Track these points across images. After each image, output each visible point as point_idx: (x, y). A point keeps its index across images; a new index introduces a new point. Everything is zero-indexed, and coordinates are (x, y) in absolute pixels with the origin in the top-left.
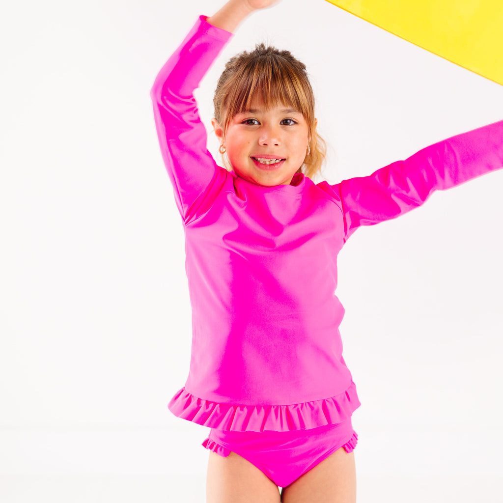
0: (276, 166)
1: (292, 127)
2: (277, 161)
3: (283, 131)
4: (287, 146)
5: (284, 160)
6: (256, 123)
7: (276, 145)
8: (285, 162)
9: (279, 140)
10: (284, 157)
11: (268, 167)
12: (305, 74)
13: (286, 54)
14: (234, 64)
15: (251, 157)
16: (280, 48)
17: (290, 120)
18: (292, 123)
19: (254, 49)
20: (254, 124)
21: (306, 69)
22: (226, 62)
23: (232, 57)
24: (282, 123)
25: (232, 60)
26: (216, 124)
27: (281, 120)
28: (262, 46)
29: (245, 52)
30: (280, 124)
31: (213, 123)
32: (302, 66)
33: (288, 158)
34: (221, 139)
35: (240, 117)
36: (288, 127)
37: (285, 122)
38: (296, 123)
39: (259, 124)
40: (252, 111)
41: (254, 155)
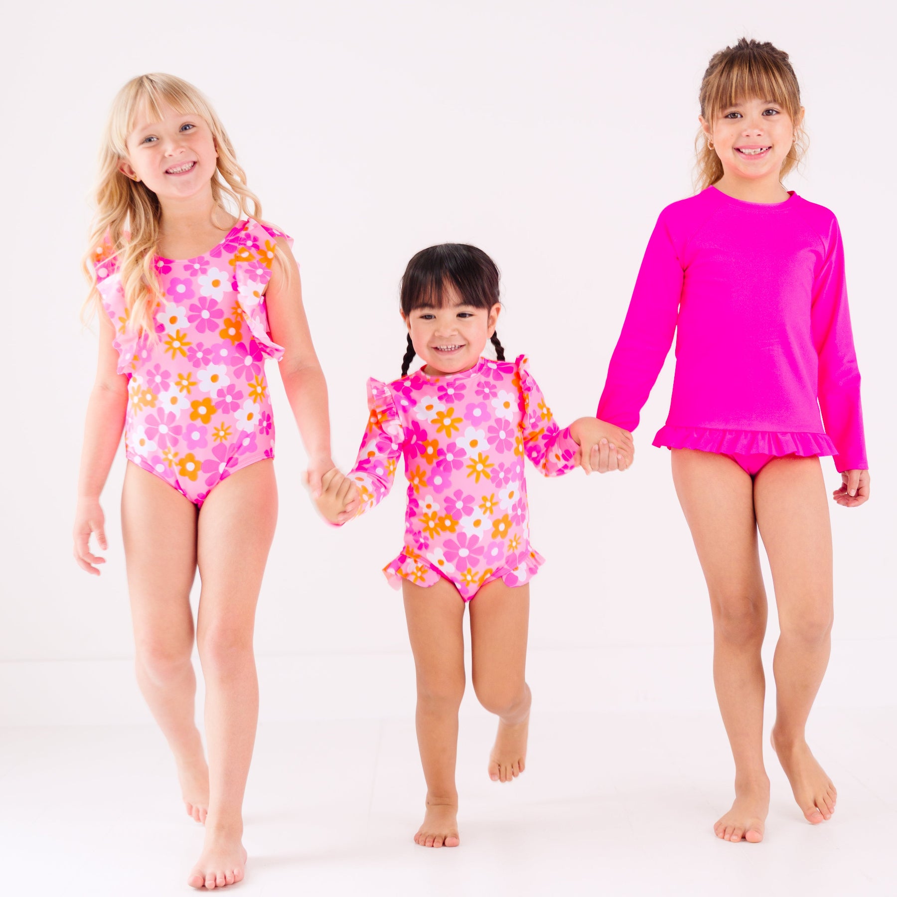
0: (762, 155)
1: (775, 117)
3: (765, 121)
4: (770, 135)
5: (770, 148)
6: (739, 116)
7: (759, 135)
8: (771, 150)
9: (762, 130)
10: (769, 145)
13: (768, 45)
15: (735, 149)
17: (772, 110)
18: (774, 113)
19: (736, 43)
24: (765, 114)
25: (715, 56)
26: (703, 120)
27: (763, 111)
28: (744, 40)
29: (728, 47)
30: (763, 114)
31: (700, 119)
32: (784, 56)
33: (773, 145)
34: (709, 134)
36: (771, 117)
37: (768, 112)
38: (778, 113)
39: (742, 116)
40: (736, 105)
41: (737, 146)
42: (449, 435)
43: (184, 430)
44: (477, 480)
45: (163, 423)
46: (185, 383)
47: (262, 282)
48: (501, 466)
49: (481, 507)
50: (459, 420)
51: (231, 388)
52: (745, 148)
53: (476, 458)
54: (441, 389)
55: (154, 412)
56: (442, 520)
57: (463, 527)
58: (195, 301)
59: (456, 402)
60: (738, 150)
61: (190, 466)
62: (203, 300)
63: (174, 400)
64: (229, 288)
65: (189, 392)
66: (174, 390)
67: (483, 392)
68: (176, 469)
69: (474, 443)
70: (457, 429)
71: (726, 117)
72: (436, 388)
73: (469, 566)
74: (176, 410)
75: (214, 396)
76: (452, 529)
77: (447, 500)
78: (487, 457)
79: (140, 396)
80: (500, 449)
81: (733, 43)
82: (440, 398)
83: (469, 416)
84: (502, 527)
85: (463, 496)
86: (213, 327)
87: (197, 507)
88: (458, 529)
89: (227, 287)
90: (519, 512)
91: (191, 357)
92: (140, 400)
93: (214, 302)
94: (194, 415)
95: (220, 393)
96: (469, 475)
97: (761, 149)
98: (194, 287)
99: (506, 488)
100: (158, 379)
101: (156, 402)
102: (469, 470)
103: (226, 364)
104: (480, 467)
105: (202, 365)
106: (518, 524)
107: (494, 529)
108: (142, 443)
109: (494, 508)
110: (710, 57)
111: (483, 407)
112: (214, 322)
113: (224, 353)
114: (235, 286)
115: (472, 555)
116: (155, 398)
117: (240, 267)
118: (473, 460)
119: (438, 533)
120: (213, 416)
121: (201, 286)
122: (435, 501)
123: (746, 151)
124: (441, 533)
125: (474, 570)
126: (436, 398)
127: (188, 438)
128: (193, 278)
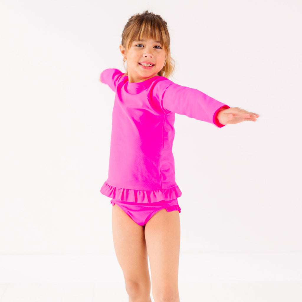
1: (159, 50)
2: (151, 65)
3: (154, 51)
4: (155, 58)
6: (142, 46)
7: (151, 57)
8: (154, 66)
9: (153, 55)
10: (154, 63)
11: (147, 68)
12: (166, 27)
13: (158, 16)
14: (133, 19)
15: (138, 62)
16: (156, 13)
17: (158, 46)
18: (159, 48)
19: (143, 13)
20: (141, 47)
21: (167, 24)
22: (129, 18)
23: (132, 15)
27: (154, 46)
28: (147, 12)
30: (154, 48)
33: (156, 64)
34: (124, 55)
35: (135, 43)
36: (157, 49)
37: (156, 47)
38: (161, 48)
39: (144, 47)
40: (142, 40)
41: (140, 62)
52: (143, 62)
60: (140, 64)
97: (151, 64)
123: (143, 64)
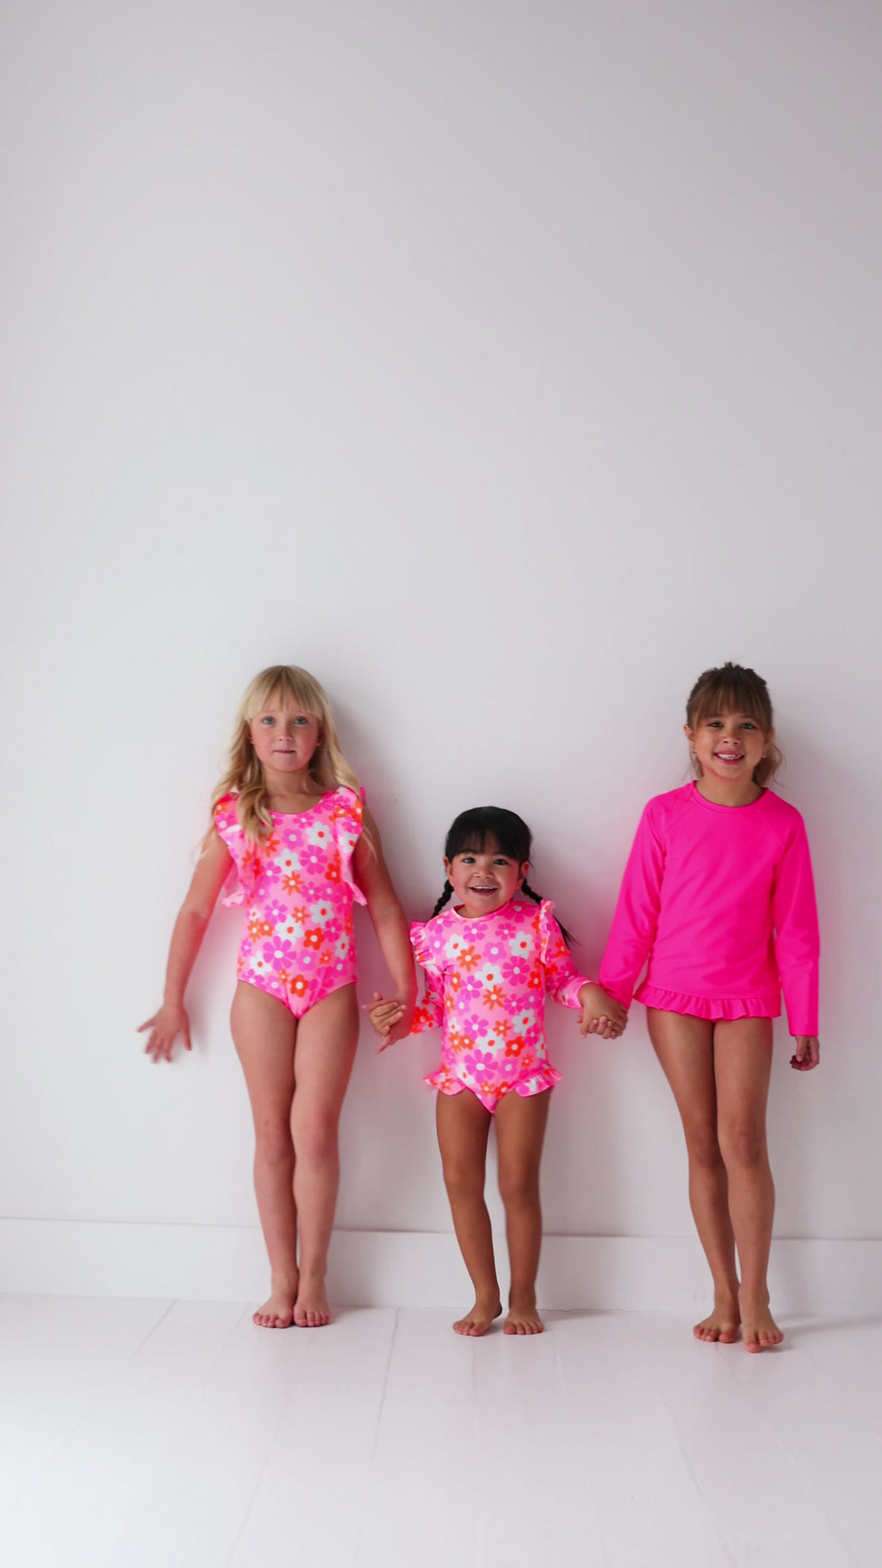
5: (742, 757)
6: (721, 726)
7: (736, 743)
9: (738, 739)
13: (750, 671)
15: (713, 753)
17: (749, 725)
18: (751, 727)
26: (688, 729)
30: (740, 727)
31: (685, 728)
32: (763, 682)
36: (747, 730)
37: (745, 726)
38: (753, 727)
39: (723, 726)
40: (720, 716)
41: (715, 751)
42: (469, 969)
43: (298, 955)
44: (491, 1008)
45: (278, 949)
46: (300, 915)
47: (357, 833)
48: (514, 997)
49: (495, 1030)
50: (478, 957)
51: (335, 920)
52: (722, 753)
53: (492, 990)
54: (467, 929)
55: (270, 940)
56: (462, 1039)
57: (479, 1046)
58: (305, 848)
59: (478, 941)
60: (716, 754)
61: (299, 985)
62: (311, 847)
63: (290, 930)
64: (331, 839)
65: (303, 922)
66: (290, 921)
67: (502, 933)
68: (289, 986)
69: (490, 977)
70: (475, 964)
71: (710, 725)
72: (463, 927)
73: (486, 1079)
74: (292, 938)
75: (323, 926)
76: (470, 1046)
77: (466, 1022)
78: (501, 989)
79: (258, 927)
80: (513, 983)
81: (720, 665)
82: (465, 937)
83: (487, 953)
84: (515, 1047)
85: (478, 1021)
86: (320, 870)
87: (297, 1020)
88: (474, 1047)
89: (329, 837)
90: (533, 1035)
91: (305, 894)
92: (258, 931)
93: (320, 850)
94: (307, 943)
95: (328, 924)
96: (485, 1003)
97: (736, 756)
98: (303, 837)
99: (519, 1015)
100: (276, 912)
101: (273, 932)
102: (484, 999)
103: (332, 901)
104: (494, 997)
105: (314, 900)
106: (531, 1045)
107: (507, 1048)
108: (260, 964)
109: (508, 1032)
110: (699, 674)
111: (500, 946)
112: (321, 867)
113: (329, 891)
114: (335, 837)
115: (488, 1069)
116: (272, 928)
117: (339, 822)
118: (488, 991)
119: (460, 1050)
120: (322, 944)
121: (309, 837)
122: (458, 1022)
123: (723, 756)
124: (463, 1049)
125: (491, 1082)
126: (461, 937)
127: (300, 962)
128: (302, 830)
